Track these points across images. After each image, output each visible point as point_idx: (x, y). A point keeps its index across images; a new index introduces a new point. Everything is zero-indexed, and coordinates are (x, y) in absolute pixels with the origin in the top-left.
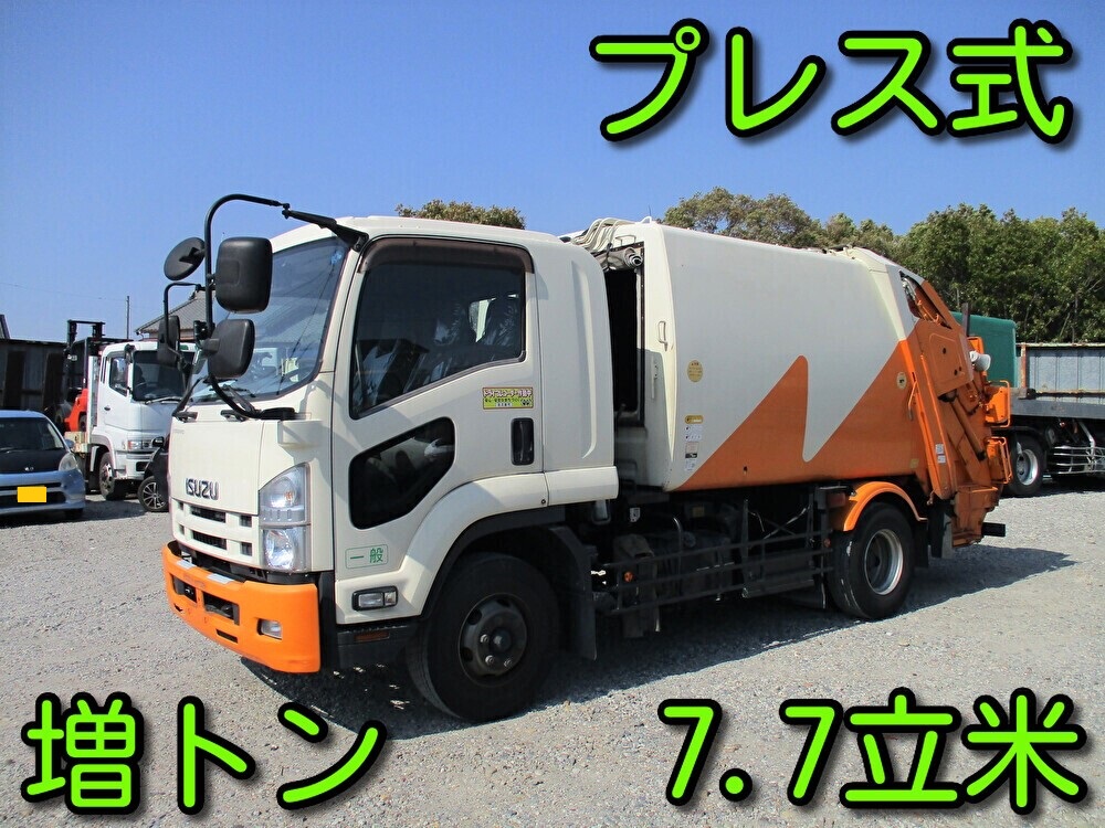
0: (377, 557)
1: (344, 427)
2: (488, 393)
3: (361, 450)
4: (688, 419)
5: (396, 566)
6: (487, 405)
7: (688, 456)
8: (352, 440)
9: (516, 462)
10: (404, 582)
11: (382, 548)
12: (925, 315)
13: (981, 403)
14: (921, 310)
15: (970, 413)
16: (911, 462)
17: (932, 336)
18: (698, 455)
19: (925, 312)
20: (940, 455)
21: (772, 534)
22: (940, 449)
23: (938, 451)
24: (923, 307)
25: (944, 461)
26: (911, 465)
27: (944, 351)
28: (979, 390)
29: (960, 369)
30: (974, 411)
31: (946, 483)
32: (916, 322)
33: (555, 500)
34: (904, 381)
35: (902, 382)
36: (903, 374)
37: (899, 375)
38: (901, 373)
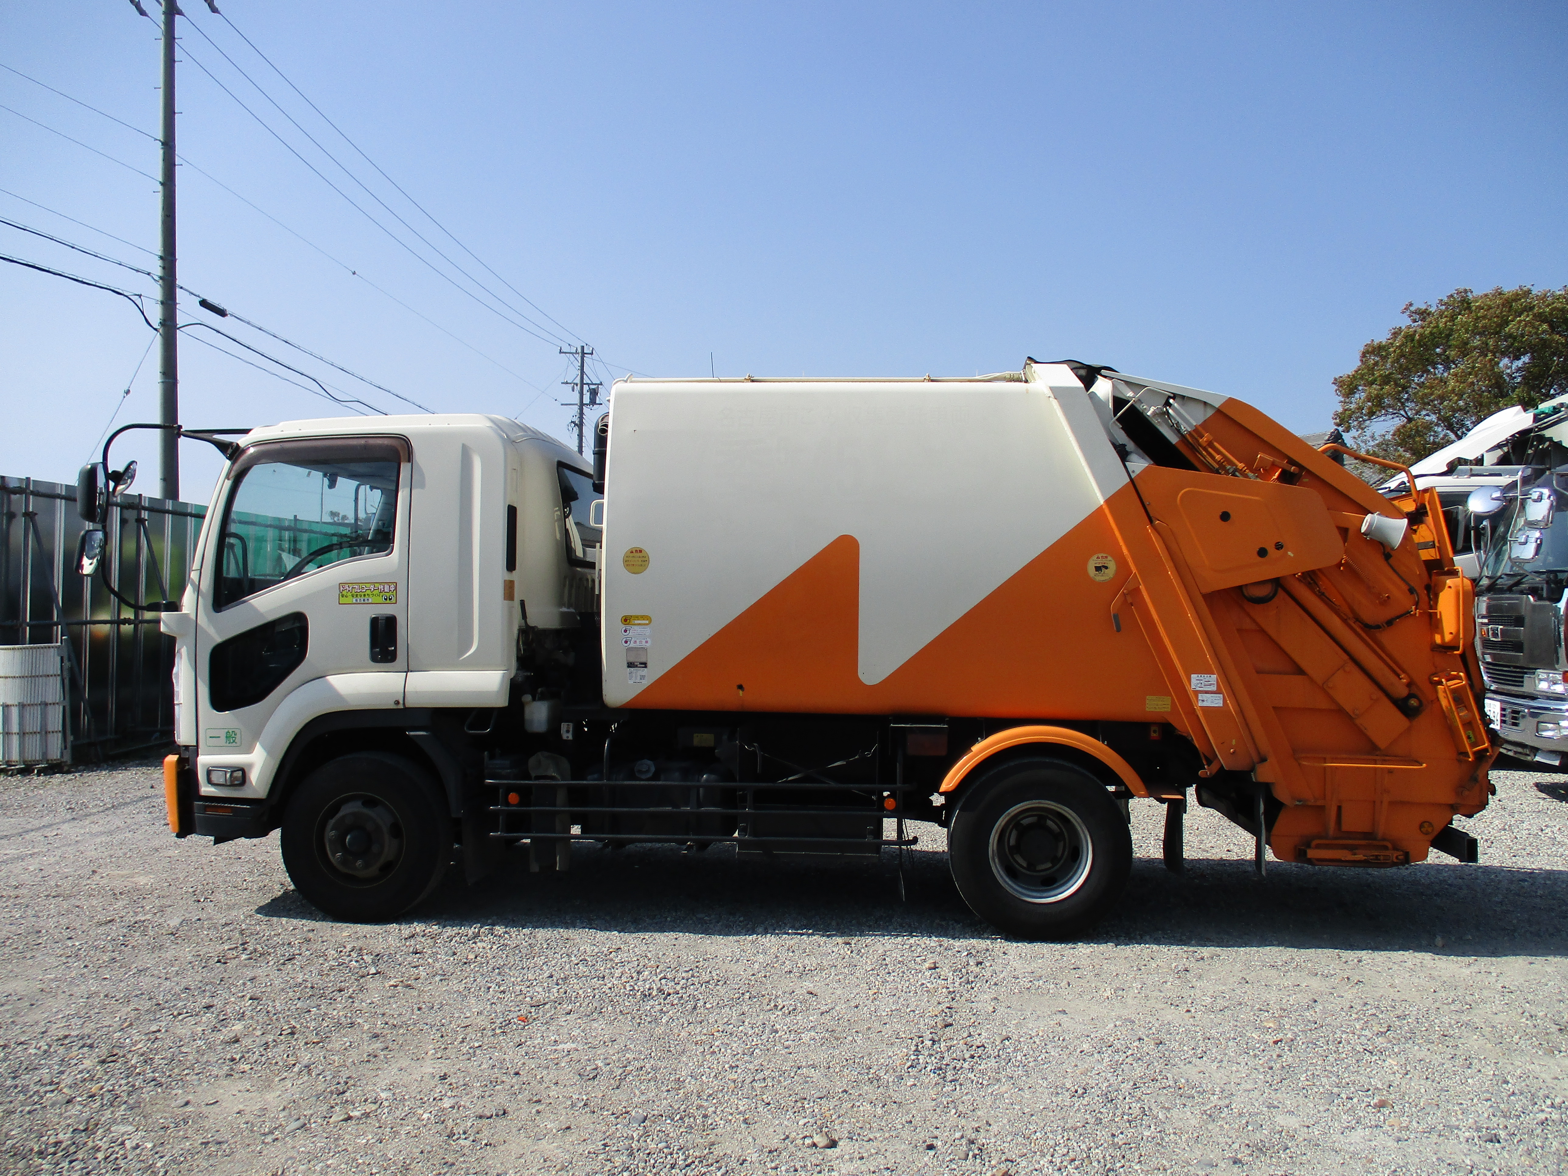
0: (232, 741)
1: (206, 619)
2: (344, 589)
3: (219, 640)
4: (626, 620)
5: (249, 750)
6: (343, 600)
7: (631, 665)
8: (212, 631)
9: (374, 659)
10: (251, 766)
11: (236, 731)
12: (1218, 457)
13: (1416, 609)
14: (1210, 450)
15: (1378, 627)
16: (1147, 702)
17: (1185, 493)
18: (649, 665)
19: (1218, 452)
20: (1207, 692)
21: (790, 778)
22: (1207, 683)
23: (1199, 685)
24: (1216, 444)
25: (1220, 704)
26: (1147, 706)
27: (1225, 517)
28: (1412, 584)
29: (1279, 546)
30: (1390, 623)
31: (1234, 742)
32: (1138, 472)
33: (412, 702)
34: (1106, 568)
35: (1103, 569)
36: (1106, 557)
37: (1095, 557)
38: (1100, 555)
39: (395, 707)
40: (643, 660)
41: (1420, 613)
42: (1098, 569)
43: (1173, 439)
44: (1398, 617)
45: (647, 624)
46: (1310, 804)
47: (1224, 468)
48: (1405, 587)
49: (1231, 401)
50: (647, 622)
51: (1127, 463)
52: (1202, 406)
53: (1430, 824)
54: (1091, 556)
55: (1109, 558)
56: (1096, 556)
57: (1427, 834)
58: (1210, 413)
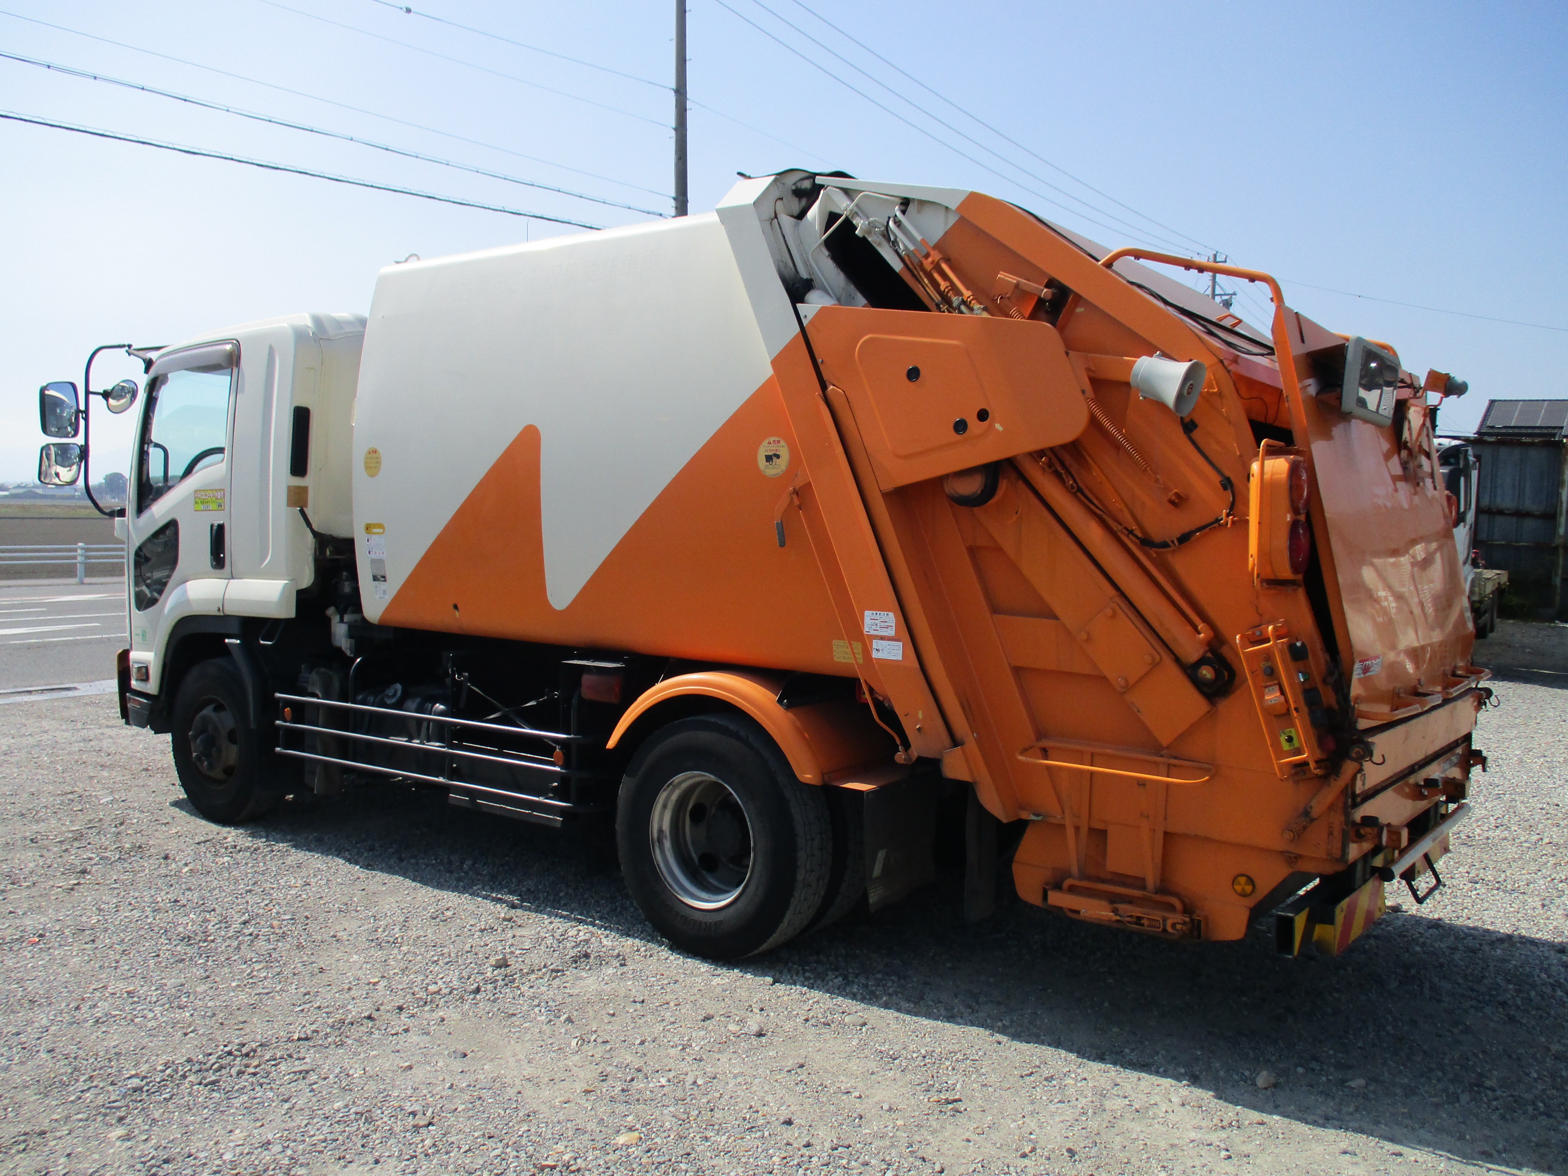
0: (145, 639)
1: (132, 525)
2: (197, 496)
3: (137, 544)
4: (368, 528)
5: (152, 648)
6: (196, 507)
7: (375, 578)
8: (134, 536)
9: (211, 565)
10: (150, 664)
11: (146, 630)
12: (943, 285)
13: (1228, 515)
14: (936, 276)
15: (1165, 545)
16: (834, 648)
17: (864, 342)
18: (387, 578)
19: (945, 277)
20: (882, 638)
21: (491, 717)
22: (883, 624)
23: (874, 627)
24: (944, 266)
25: (899, 656)
26: (835, 654)
27: (913, 374)
28: (1228, 473)
29: (983, 415)
30: (1184, 539)
31: (920, 715)
32: (810, 317)
33: (230, 610)
34: (778, 456)
35: (775, 459)
36: (779, 442)
37: (765, 443)
38: (772, 439)
39: (217, 614)
40: (383, 574)
41: (1233, 522)
42: (769, 458)
43: (897, 265)
44: (1199, 529)
45: (382, 533)
46: (1053, 821)
47: (948, 302)
48: (1216, 479)
49: (975, 200)
50: (381, 530)
51: (799, 305)
52: (942, 212)
53: (1251, 881)
54: (763, 440)
55: (782, 443)
56: (767, 441)
57: (1244, 895)
58: (952, 220)
